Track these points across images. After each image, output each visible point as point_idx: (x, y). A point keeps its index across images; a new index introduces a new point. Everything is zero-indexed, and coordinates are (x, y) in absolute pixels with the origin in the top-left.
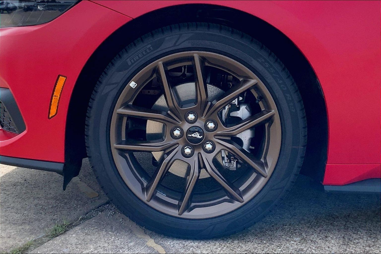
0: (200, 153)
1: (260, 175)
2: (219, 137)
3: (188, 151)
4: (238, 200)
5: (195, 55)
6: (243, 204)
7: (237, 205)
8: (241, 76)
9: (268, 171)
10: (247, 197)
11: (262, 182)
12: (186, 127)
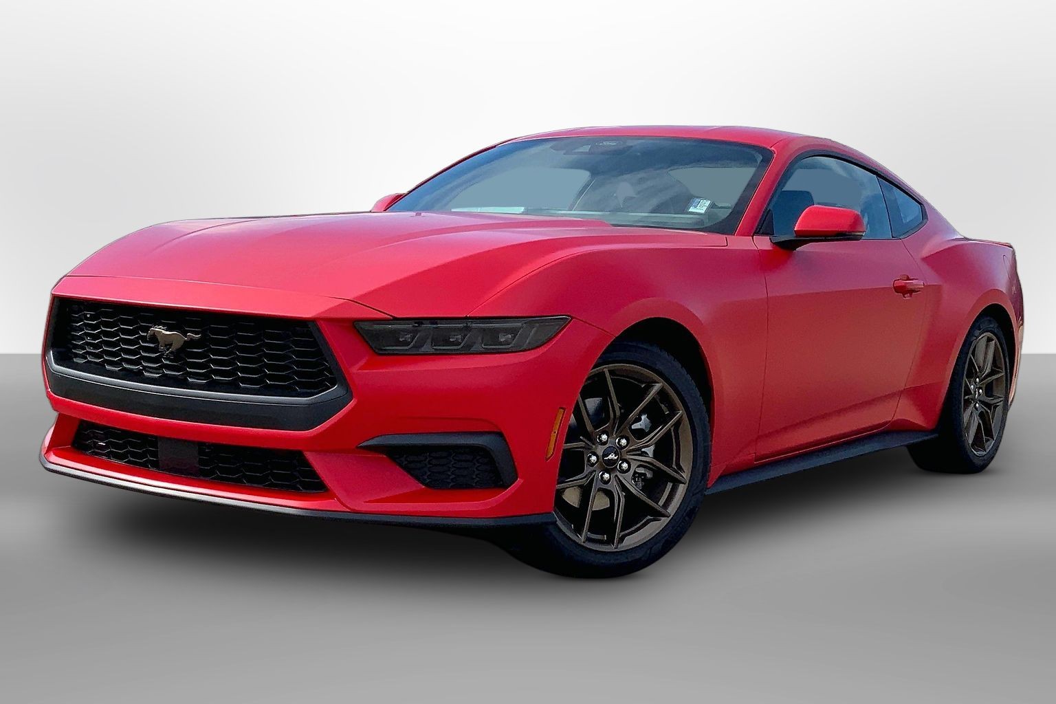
0: (616, 476)
1: (676, 482)
2: (634, 453)
3: (606, 476)
4: (664, 516)
5: (605, 370)
6: (670, 518)
7: (664, 521)
8: (643, 383)
9: (686, 475)
10: (672, 509)
11: (682, 489)
12: (600, 450)
